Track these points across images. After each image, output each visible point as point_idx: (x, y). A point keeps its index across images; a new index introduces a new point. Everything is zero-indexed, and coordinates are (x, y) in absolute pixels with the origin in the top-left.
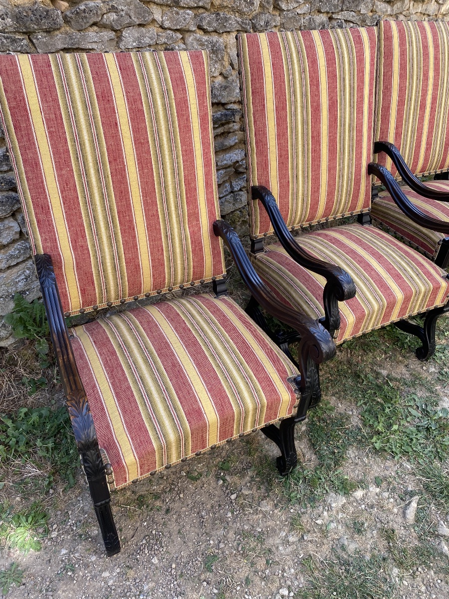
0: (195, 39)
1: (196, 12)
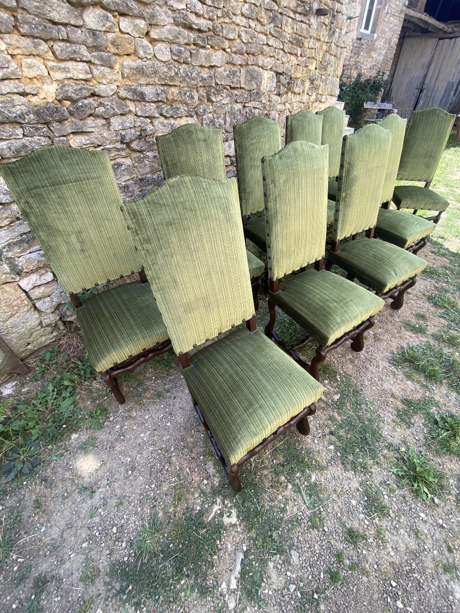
0: (159, 122)
1: (157, 104)
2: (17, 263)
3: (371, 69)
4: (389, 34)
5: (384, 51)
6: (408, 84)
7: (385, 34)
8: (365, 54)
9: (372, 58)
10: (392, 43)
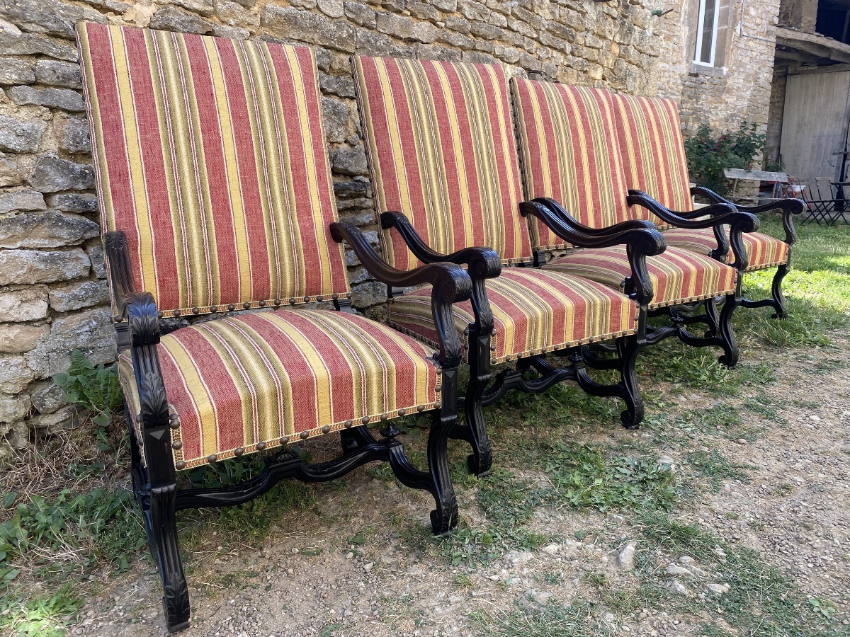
3: (727, 120)
4: (751, 68)
5: (749, 93)
6: (813, 147)
7: (744, 67)
8: (710, 98)
9: (727, 103)
10: (761, 81)
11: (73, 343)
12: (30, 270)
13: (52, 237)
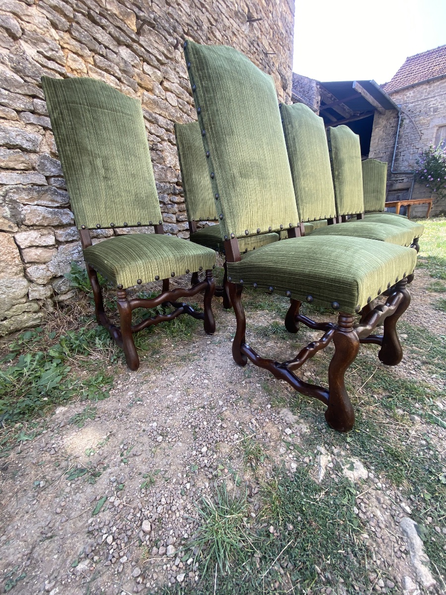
2: (20, 210)
11: (71, 258)
12: (43, 217)
13: (53, 201)
